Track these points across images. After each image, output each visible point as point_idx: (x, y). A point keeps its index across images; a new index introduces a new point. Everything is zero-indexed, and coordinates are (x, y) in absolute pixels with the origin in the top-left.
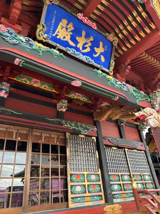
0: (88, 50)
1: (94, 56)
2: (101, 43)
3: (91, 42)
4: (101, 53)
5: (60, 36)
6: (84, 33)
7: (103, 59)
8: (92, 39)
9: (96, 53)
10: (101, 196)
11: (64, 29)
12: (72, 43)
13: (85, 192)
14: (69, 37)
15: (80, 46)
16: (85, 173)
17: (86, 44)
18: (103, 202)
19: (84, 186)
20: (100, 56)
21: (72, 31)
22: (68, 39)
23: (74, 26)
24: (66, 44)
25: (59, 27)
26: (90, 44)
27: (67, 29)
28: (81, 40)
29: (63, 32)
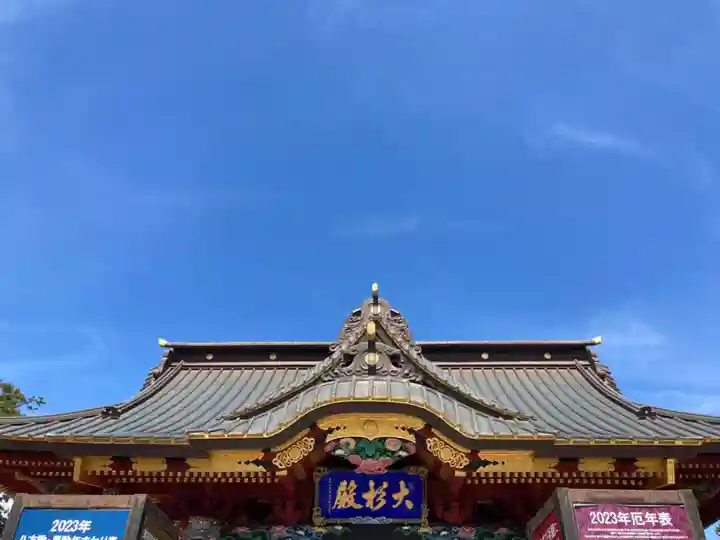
0: (383, 502)
1: (394, 506)
2: (402, 483)
3: (385, 490)
4: (406, 498)
5: (342, 506)
6: (372, 484)
7: (409, 505)
8: (385, 485)
9: (395, 502)
11: (345, 493)
12: (359, 506)
14: (353, 499)
15: (369, 504)
17: (378, 496)
20: (404, 502)
21: (355, 491)
22: (352, 503)
23: (356, 483)
24: (349, 512)
25: (339, 493)
26: (384, 494)
27: (348, 492)
28: (369, 496)
29: (344, 497)
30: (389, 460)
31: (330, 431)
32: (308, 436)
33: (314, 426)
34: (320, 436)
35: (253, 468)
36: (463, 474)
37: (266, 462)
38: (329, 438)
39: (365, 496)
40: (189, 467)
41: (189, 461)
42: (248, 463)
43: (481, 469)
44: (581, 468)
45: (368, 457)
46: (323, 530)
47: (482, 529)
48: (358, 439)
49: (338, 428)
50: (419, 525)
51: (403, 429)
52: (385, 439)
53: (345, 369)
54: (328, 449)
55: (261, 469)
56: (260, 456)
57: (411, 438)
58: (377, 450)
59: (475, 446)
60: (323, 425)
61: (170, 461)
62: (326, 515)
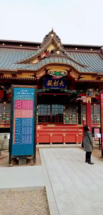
0: (58, 85)
2: (62, 81)
3: (58, 82)
4: (62, 84)
5: (49, 85)
6: (55, 81)
7: (63, 85)
8: (58, 81)
9: (60, 85)
10: (77, 122)
12: (52, 85)
13: (70, 120)
15: (55, 85)
16: (71, 114)
17: (57, 83)
18: (77, 123)
19: (70, 118)
20: (62, 85)
22: (51, 85)
23: (52, 81)
24: (50, 87)
28: (55, 83)
29: (49, 83)
30: (61, 76)
31: (49, 70)
32: (44, 70)
33: (45, 68)
34: (47, 71)
35: (32, 77)
36: (77, 80)
37: (35, 76)
38: (49, 71)
39: (54, 83)
40: (17, 76)
41: (17, 75)
42: (30, 76)
43: (81, 79)
44: (101, 79)
45: (57, 76)
46: (45, 90)
47: (77, 91)
48: (55, 72)
49: (51, 69)
50: (65, 89)
51: (65, 70)
52: (61, 72)
53: (52, 55)
54: (48, 74)
55: (34, 77)
56: (33, 74)
57: (67, 72)
58: (59, 74)
59: (80, 74)
60: (47, 68)
61: (12, 75)
62: (45, 87)
